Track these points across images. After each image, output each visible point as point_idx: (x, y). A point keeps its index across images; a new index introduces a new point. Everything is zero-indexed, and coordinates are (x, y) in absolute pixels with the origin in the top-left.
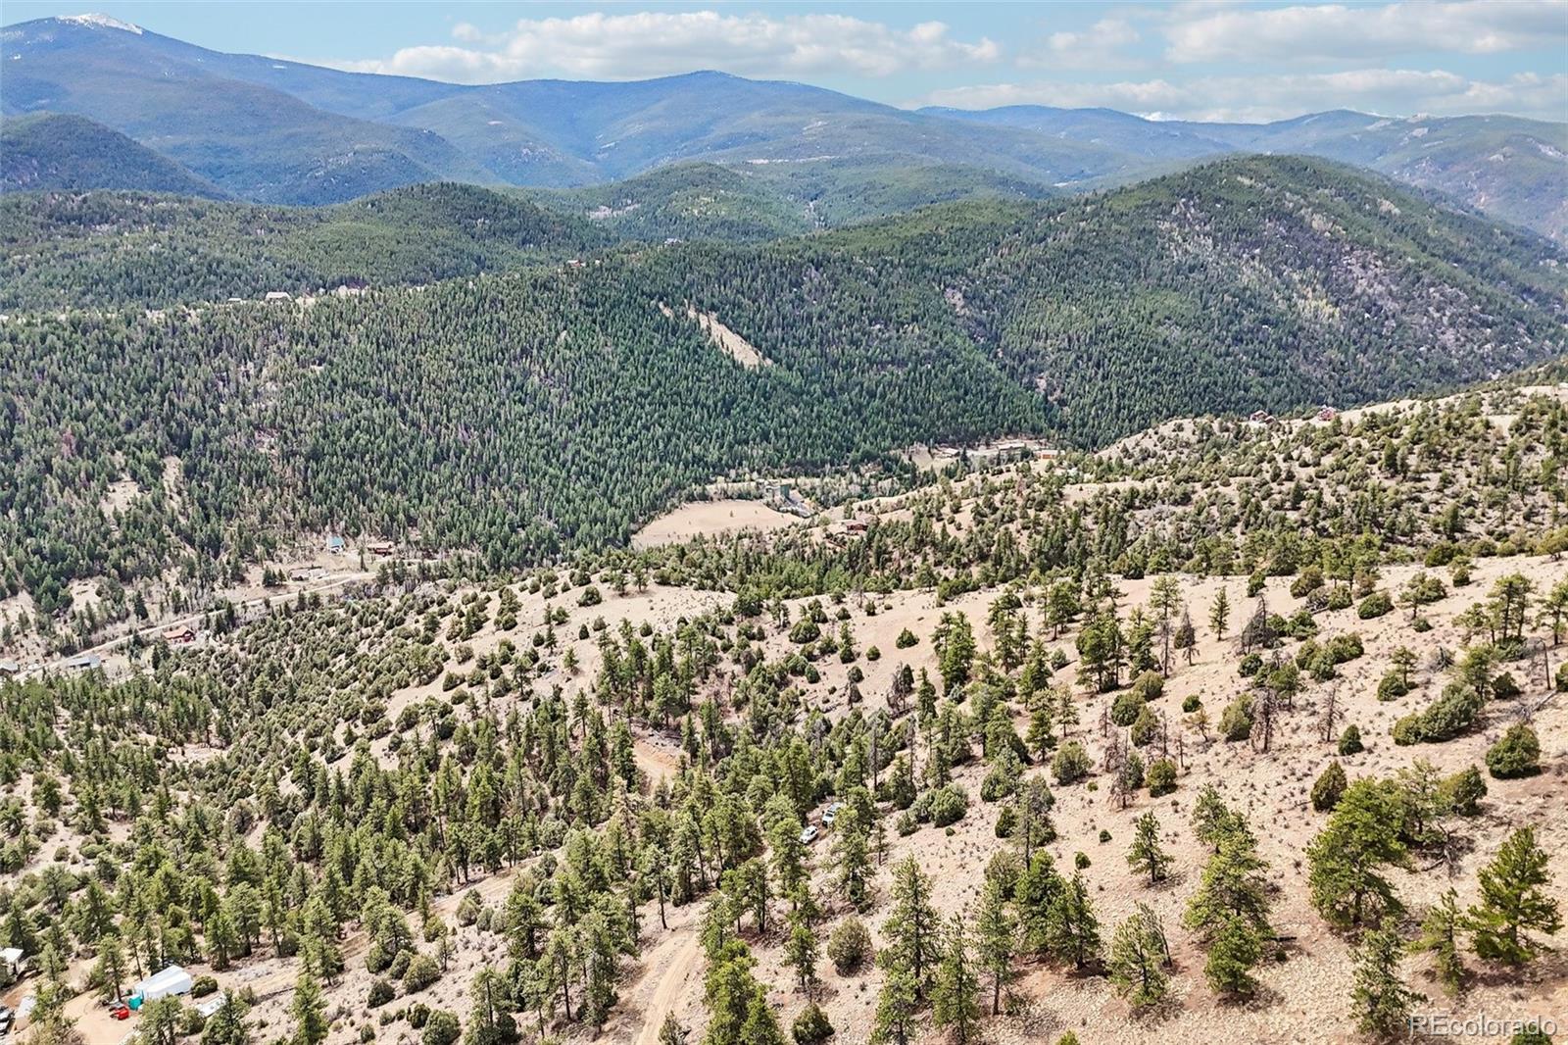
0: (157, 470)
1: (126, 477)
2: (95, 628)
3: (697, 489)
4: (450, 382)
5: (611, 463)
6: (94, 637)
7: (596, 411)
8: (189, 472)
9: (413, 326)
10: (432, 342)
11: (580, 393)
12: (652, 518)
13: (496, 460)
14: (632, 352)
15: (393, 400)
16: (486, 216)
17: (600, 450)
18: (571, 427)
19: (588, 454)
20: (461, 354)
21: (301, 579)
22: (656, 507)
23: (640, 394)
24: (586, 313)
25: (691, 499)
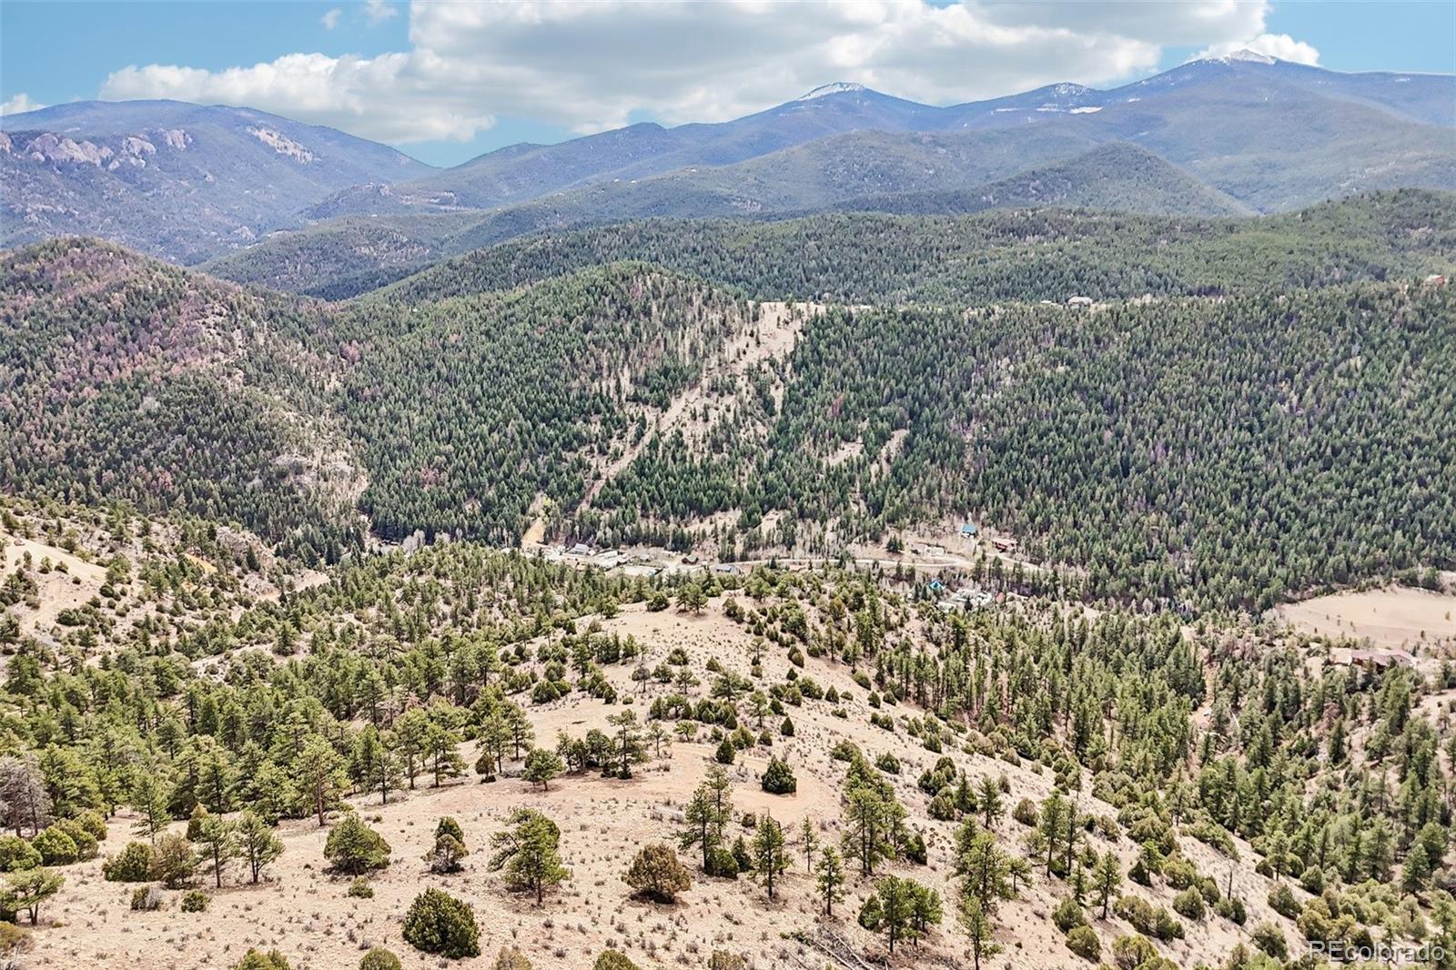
0: (884, 438)
1: (860, 440)
2: (756, 548)
3: (1423, 571)
4: (1179, 397)
5: (1314, 514)
6: (751, 554)
7: (1336, 452)
8: (908, 444)
9: (1178, 339)
10: (1189, 354)
11: (1328, 430)
12: (1331, 591)
13: (1173, 486)
14: (1440, 389)
15: (1110, 409)
16: (1433, 225)
17: (1311, 499)
18: (1290, 466)
19: (1293, 500)
20: (1211, 370)
21: (915, 552)
22: (1344, 579)
23: (1417, 442)
24: (1402, 337)
25: (1411, 582)
